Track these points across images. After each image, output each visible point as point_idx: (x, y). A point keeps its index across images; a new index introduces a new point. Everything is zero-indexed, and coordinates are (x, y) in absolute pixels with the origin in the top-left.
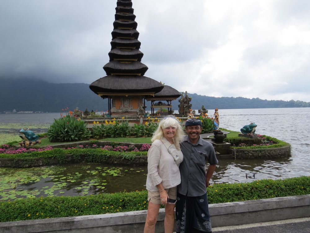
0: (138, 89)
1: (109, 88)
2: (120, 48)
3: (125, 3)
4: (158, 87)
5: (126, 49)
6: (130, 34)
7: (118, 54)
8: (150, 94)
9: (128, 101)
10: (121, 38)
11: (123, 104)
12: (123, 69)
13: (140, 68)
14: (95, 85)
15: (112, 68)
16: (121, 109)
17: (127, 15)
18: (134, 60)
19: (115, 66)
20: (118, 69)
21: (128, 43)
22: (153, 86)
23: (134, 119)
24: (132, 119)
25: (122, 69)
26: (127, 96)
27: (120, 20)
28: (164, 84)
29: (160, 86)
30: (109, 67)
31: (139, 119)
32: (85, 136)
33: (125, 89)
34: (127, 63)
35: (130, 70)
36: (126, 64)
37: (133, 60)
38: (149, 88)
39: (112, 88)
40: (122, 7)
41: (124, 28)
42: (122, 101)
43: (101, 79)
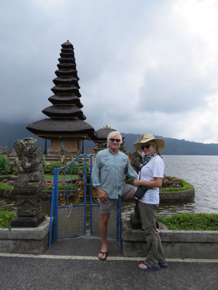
0: (69, 131)
1: (42, 130)
2: (60, 94)
3: (66, 54)
4: (87, 129)
5: (64, 95)
6: (69, 81)
7: (56, 99)
8: (82, 136)
9: (64, 142)
10: (61, 85)
11: (60, 145)
12: (60, 113)
13: (75, 112)
14: (30, 127)
15: (49, 112)
16: (57, 149)
17: (67, 65)
18: (72, 105)
19: (53, 110)
20: (55, 112)
21: (66, 90)
22: (83, 128)
23: (55, 158)
24: (54, 158)
25: (58, 113)
26: (60, 137)
27: (62, 70)
28: (110, 127)
29: (89, 128)
30: (46, 111)
31: (59, 159)
32: (4, 172)
33: (57, 130)
34: (66, 107)
35: (65, 113)
36: (63, 108)
37: (70, 105)
38: (79, 130)
39: (46, 130)
40: (64, 58)
41: (65, 77)
42: (59, 142)
43: (38, 121)
